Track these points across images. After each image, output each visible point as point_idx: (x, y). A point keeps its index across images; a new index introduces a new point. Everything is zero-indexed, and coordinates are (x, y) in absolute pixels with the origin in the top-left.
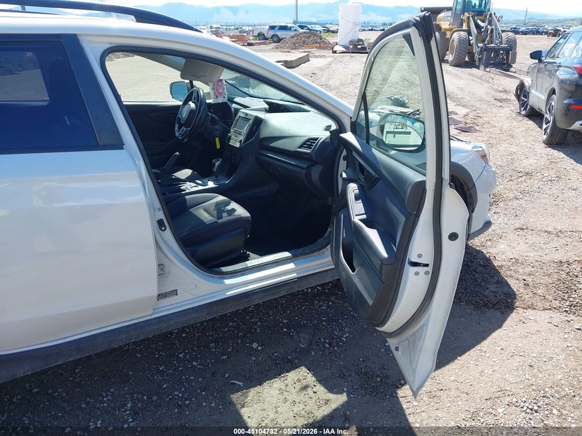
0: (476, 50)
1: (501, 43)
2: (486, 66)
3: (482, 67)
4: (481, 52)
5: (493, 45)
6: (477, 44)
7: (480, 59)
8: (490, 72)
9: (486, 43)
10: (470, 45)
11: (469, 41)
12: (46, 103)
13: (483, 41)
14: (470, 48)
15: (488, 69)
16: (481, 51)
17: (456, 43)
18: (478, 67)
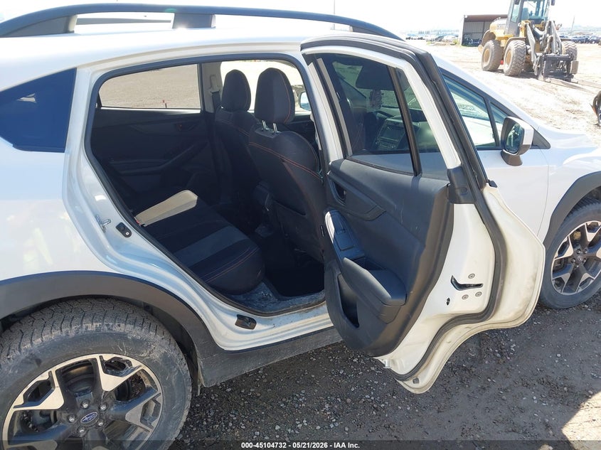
0: (534, 59)
1: (561, 52)
2: (546, 76)
3: (541, 77)
4: (540, 62)
5: (552, 54)
6: (535, 52)
7: (538, 68)
8: (550, 82)
9: (545, 52)
10: (527, 54)
11: (527, 50)
12: (199, 111)
13: (541, 50)
14: (527, 57)
15: (548, 80)
16: (540, 60)
17: (513, 52)
18: (536, 77)
